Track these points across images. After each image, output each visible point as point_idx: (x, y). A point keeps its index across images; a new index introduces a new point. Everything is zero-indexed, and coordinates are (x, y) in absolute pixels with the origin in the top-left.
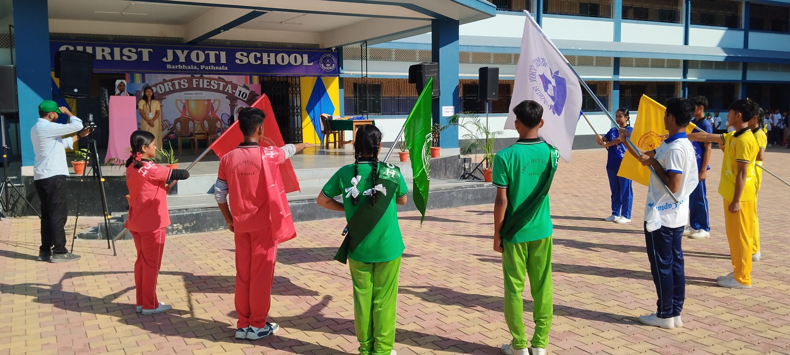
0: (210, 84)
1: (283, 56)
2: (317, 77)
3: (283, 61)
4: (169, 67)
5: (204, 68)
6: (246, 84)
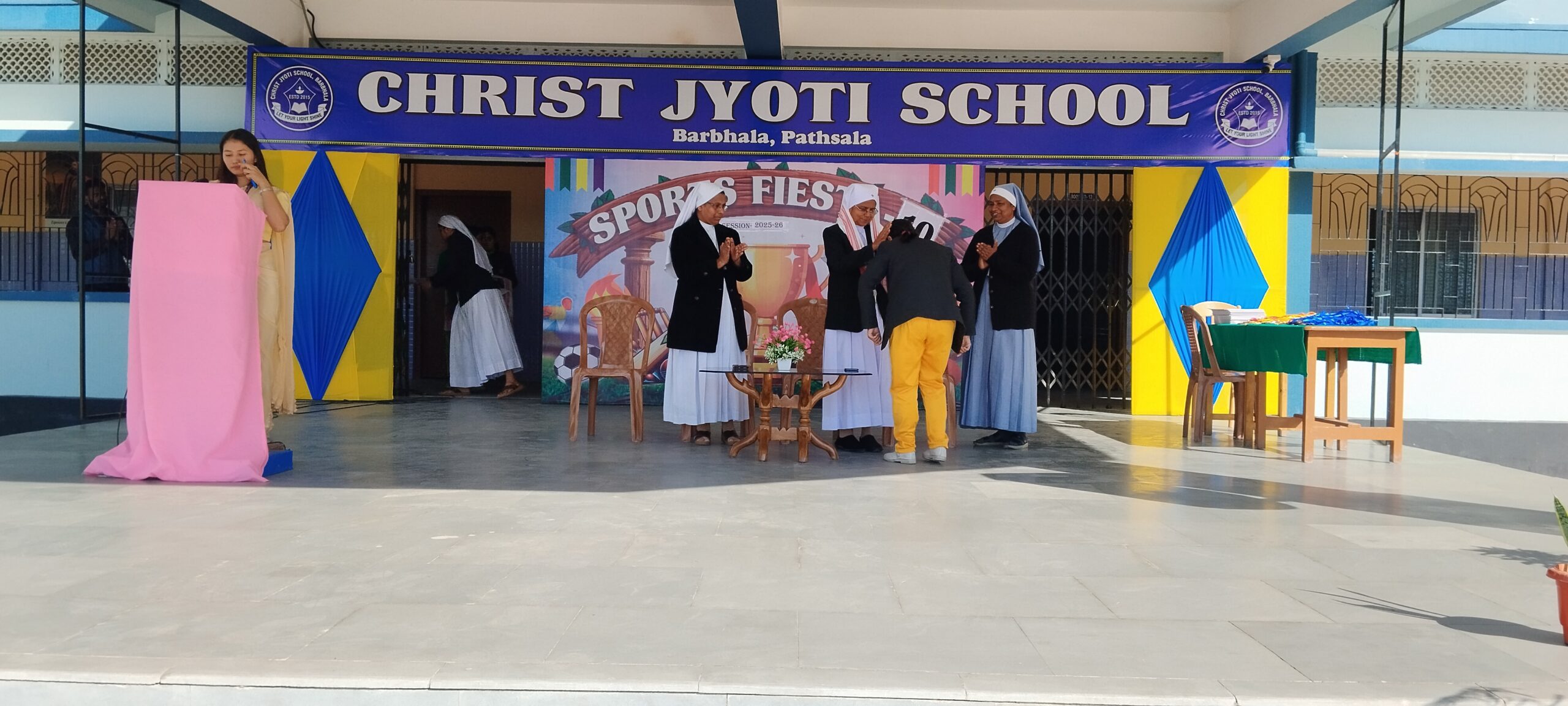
0: (810, 194)
1: (1072, 95)
2: (1202, 169)
3: (1072, 113)
4: (680, 138)
5: (792, 141)
6: (930, 192)
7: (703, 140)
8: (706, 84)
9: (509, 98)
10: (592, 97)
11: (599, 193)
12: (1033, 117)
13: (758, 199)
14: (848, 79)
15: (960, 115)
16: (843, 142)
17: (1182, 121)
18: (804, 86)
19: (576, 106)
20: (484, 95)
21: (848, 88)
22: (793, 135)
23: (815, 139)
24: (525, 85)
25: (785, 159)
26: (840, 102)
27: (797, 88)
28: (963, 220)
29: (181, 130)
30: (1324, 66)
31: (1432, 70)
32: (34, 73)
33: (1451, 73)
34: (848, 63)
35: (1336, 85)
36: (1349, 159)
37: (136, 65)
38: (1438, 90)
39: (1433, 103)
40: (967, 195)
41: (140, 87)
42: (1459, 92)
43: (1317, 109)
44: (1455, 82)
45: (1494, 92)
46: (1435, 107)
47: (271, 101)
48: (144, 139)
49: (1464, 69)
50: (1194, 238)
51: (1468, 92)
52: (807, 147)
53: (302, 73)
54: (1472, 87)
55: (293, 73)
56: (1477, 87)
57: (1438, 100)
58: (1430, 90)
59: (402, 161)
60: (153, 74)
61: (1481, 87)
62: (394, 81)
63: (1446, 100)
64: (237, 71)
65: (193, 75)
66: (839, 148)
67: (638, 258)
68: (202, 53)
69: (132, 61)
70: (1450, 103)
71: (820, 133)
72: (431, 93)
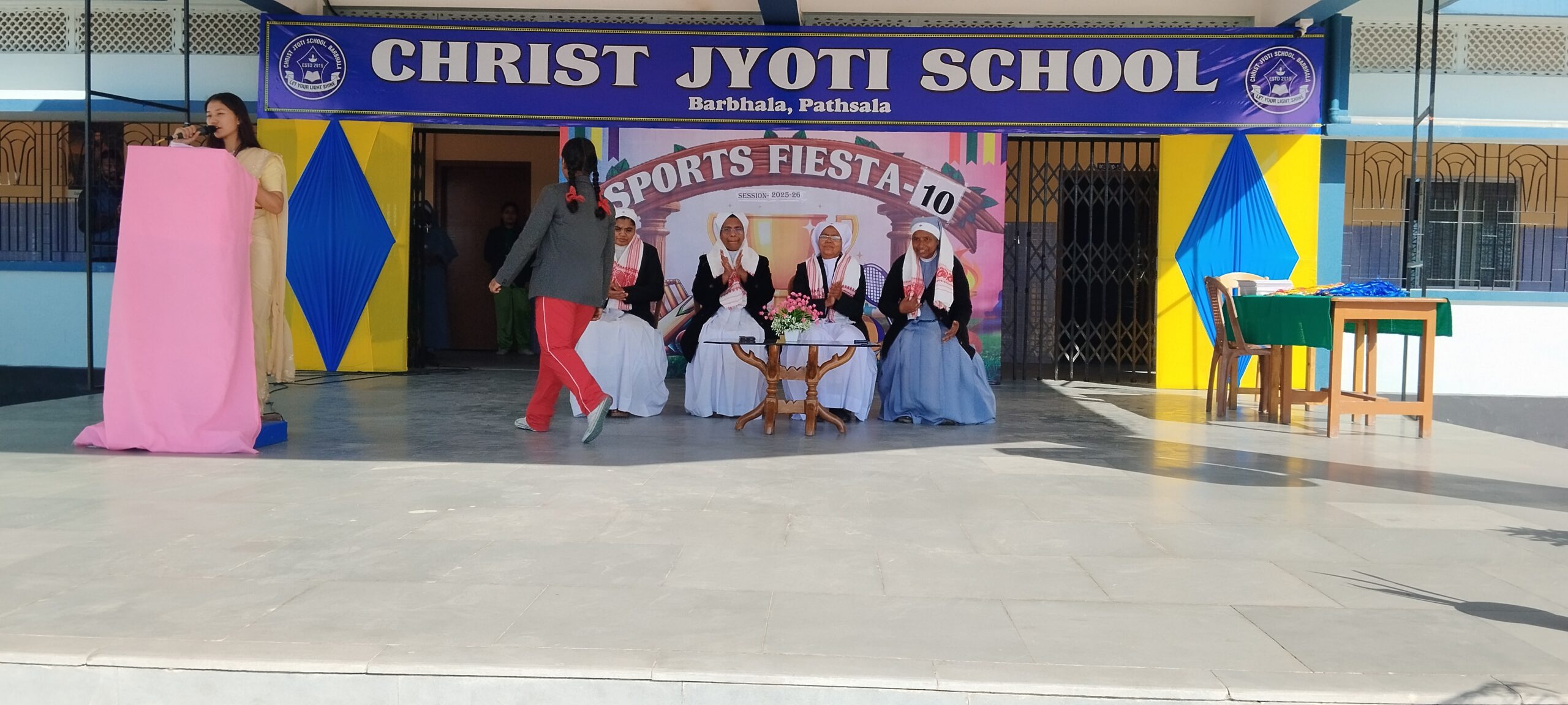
0: (828, 163)
1: (1098, 61)
2: (1229, 137)
3: (1097, 79)
4: (696, 106)
5: (810, 109)
6: (951, 161)
7: (720, 108)
8: (723, 51)
9: (523, 65)
10: (607, 64)
11: (614, 162)
12: (1057, 83)
13: (774, 169)
14: (867, 45)
15: (983, 82)
16: (862, 110)
17: (1211, 87)
18: (823, 53)
19: (590, 73)
20: (498, 63)
21: (867, 55)
22: (810, 102)
23: (834, 107)
24: (539, 53)
25: (802, 128)
26: (859, 69)
27: (815, 55)
28: (984, 190)
29: (191, 99)
30: (1359, 30)
31: (1471, 35)
32: (50, 42)
33: (1491, 38)
34: (868, 29)
35: (1371, 50)
36: (1383, 126)
37: (151, 34)
38: (1476, 56)
39: (1472, 68)
40: (989, 164)
41: (155, 57)
42: (1499, 57)
43: (1351, 75)
44: (1495, 47)
45: (1534, 57)
46: (1474, 73)
47: (284, 70)
48: (158, 109)
49: (1504, 34)
50: (1222, 207)
51: (1508, 57)
52: (825, 115)
53: (315, 41)
54: (1512, 53)
55: (306, 42)
56: (1517, 52)
57: (1476, 65)
58: (1469, 55)
59: (416, 131)
60: (168, 43)
61: (1521, 52)
62: (408, 49)
63: (1485, 65)
64: (251, 40)
65: (208, 44)
66: (859, 116)
67: (653, 229)
68: (216, 21)
69: (147, 29)
70: (1490, 69)
71: (838, 101)
72: (444, 61)
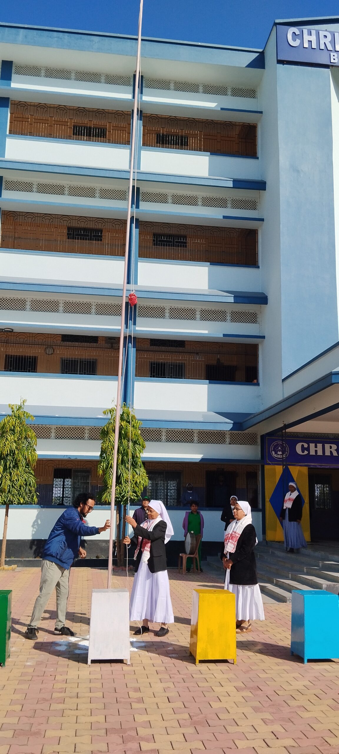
20: (331, 450)
47: (272, 451)
59: (309, 469)
60: (224, 441)
62: (306, 445)
72: (316, 449)
